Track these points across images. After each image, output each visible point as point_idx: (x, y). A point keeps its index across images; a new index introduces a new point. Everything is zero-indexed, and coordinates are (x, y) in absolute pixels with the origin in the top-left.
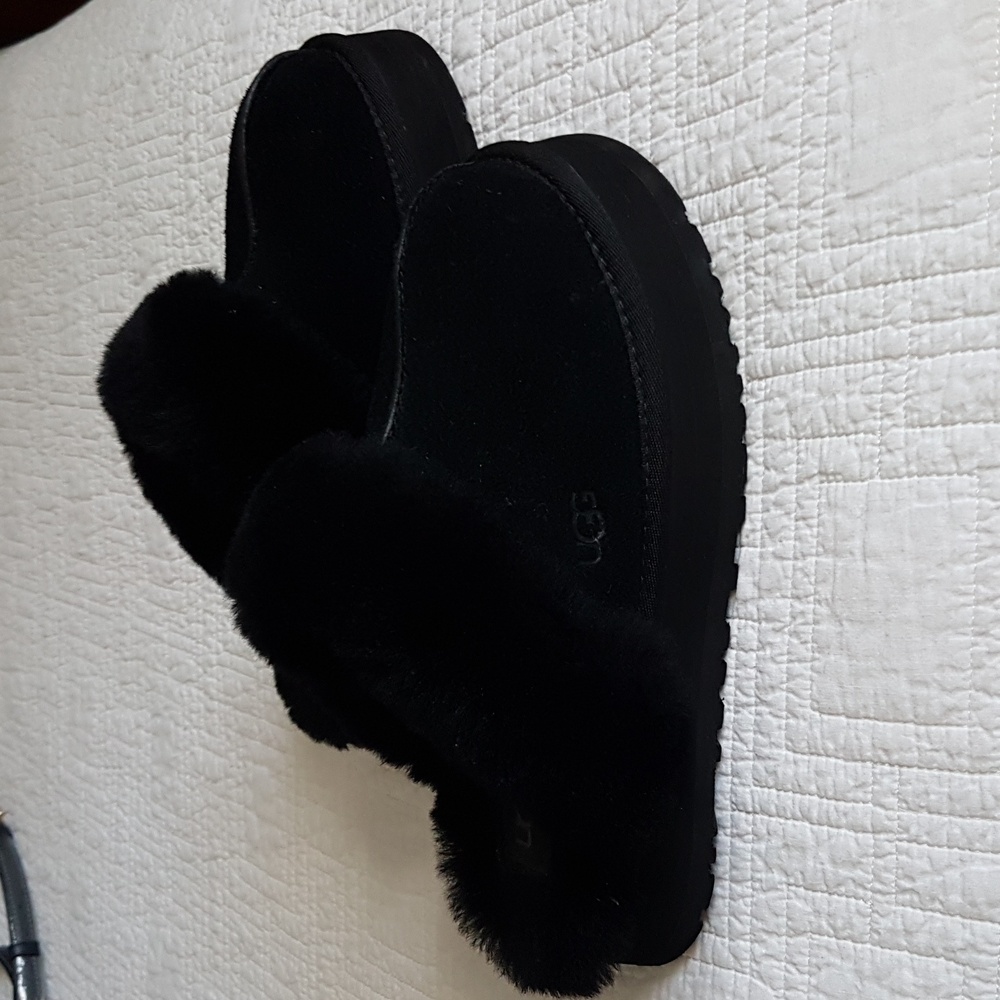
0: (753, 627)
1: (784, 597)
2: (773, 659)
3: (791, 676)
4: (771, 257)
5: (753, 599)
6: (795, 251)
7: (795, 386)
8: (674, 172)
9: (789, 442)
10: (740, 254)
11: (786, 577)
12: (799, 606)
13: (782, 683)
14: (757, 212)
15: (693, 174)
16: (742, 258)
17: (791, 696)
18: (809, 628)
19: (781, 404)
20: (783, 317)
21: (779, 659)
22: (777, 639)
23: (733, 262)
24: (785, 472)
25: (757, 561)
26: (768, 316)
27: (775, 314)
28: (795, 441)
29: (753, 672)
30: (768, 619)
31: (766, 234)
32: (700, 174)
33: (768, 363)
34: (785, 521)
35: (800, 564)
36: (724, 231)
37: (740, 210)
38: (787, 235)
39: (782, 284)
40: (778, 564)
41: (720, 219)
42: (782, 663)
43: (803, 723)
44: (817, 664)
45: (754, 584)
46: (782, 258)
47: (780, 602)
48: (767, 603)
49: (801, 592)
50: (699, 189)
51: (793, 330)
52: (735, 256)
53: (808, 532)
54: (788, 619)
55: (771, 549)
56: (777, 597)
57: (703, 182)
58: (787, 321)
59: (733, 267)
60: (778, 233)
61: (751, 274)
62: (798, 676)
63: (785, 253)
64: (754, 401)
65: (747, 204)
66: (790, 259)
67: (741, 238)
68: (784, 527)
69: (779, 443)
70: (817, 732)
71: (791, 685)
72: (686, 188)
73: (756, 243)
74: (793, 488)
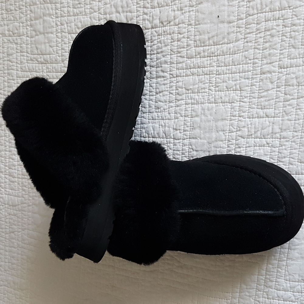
0: (278, 141)
1: (290, 131)
2: (285, 149)
3: (291, 153)
4: (292, 33)
5: (278, 133)
6: (301, 32)
7: (299, 71)
8: (257, 5)
9: (295, 87)
10: (280, 31)
11: (292, 126)
12: (295, 134)
13: (288, 156)
14: (288, 20)
15: (264, 6)
16: (281, 32)
17: (291, 159)
18: (299, 140)
19: (293, 76)
20: (296, 50)
21: (287, 149)
22: (287, 143)
23: (278, 33)
24: (293, 96)
25: (281, 122)
26: (290, 50)
27: (293, 50)
28: (297, 87)
29: (277, 153)
30: (284, 138)
31: (291, 26)
32: (266, 6)
33: (289, 64)
34: (292, 110)
35: (297, 122)
36: (275, 24)
37: (281, 18)
38: (299, 27)
39: (297, 41)
40: (289, 122)
41: (273, 20)
42: (288, 150)
43: (294, 166)
44: (301, 150)
45: (279, 128)
46: (297, 33)
47: (289, 133)
48: (284, 134)
49: (297, 130)
50: (265, 11)
51: (299, 55)
52: (278, 32)
53: (301, 113)
54: (291, 138)
55: (287, 118)
56: (288, 132)
57: (267, 9)
58: (298, 52)
59: (277, 35)
60: (296, 26)
61: (284, 37)
62: (294, 153)
63: (298, 32)
64: (282, 75)
65: (285, 17)
66: (300, 34)
67: (281, 27)
68: (292, 112)
69: (291, 87)
70: (300, 168)
71: (291, 156)
72: (261, 10)
73: (287, 28)
74: (296, 100)
